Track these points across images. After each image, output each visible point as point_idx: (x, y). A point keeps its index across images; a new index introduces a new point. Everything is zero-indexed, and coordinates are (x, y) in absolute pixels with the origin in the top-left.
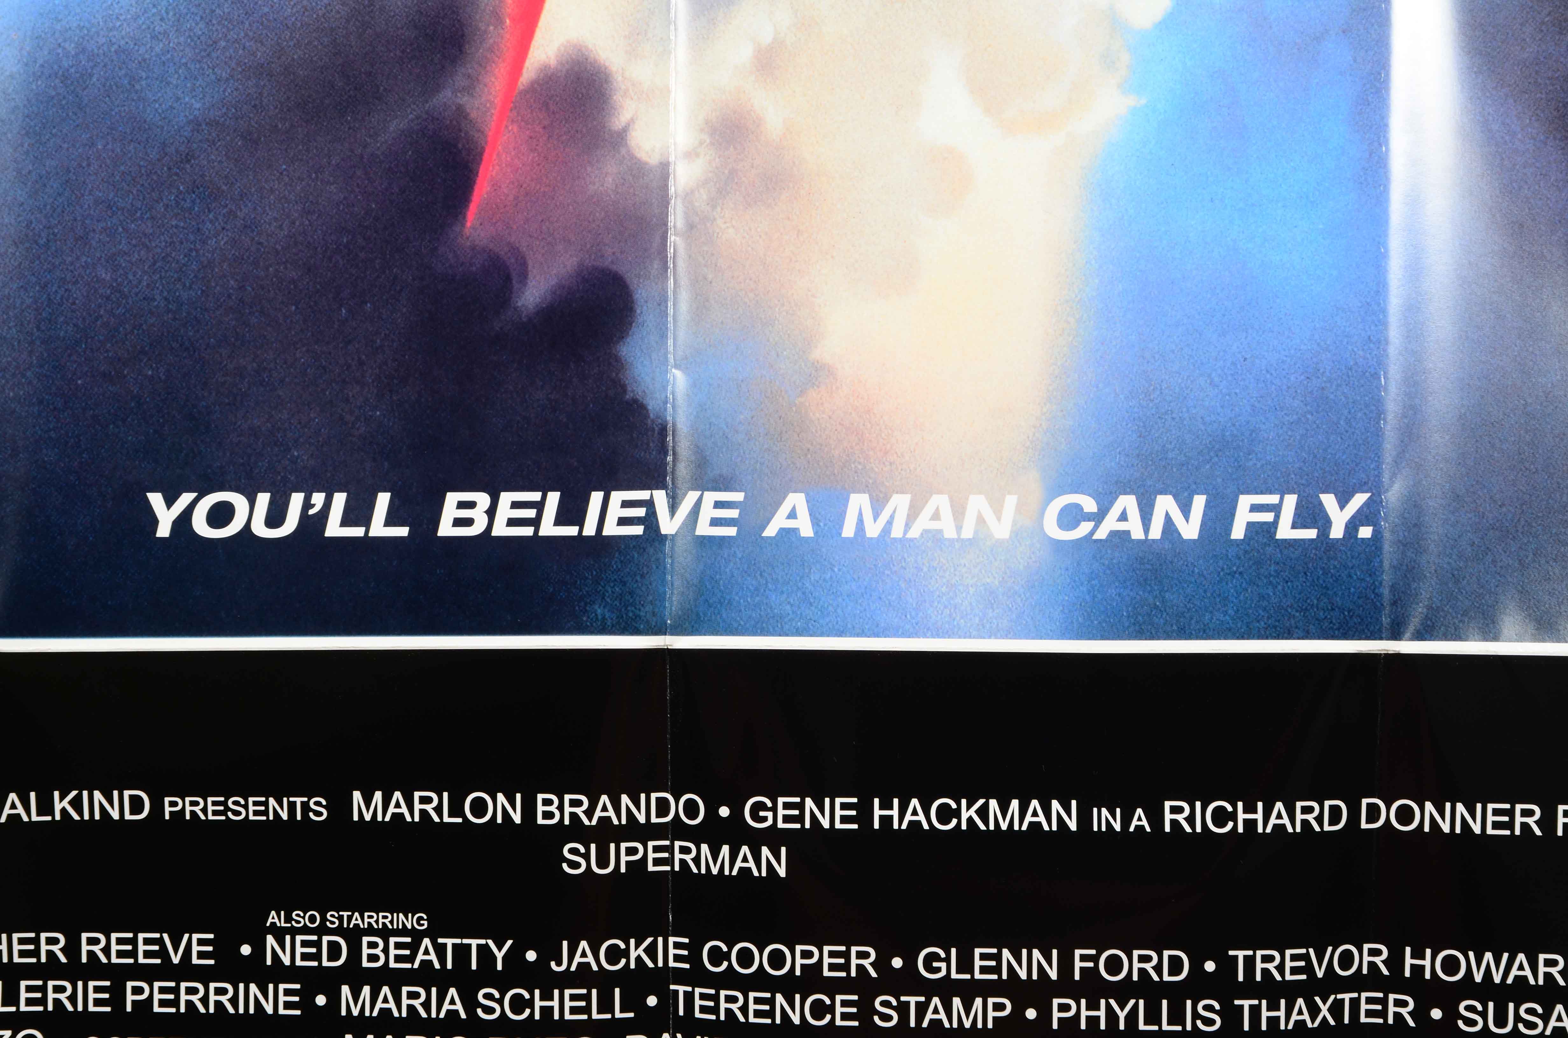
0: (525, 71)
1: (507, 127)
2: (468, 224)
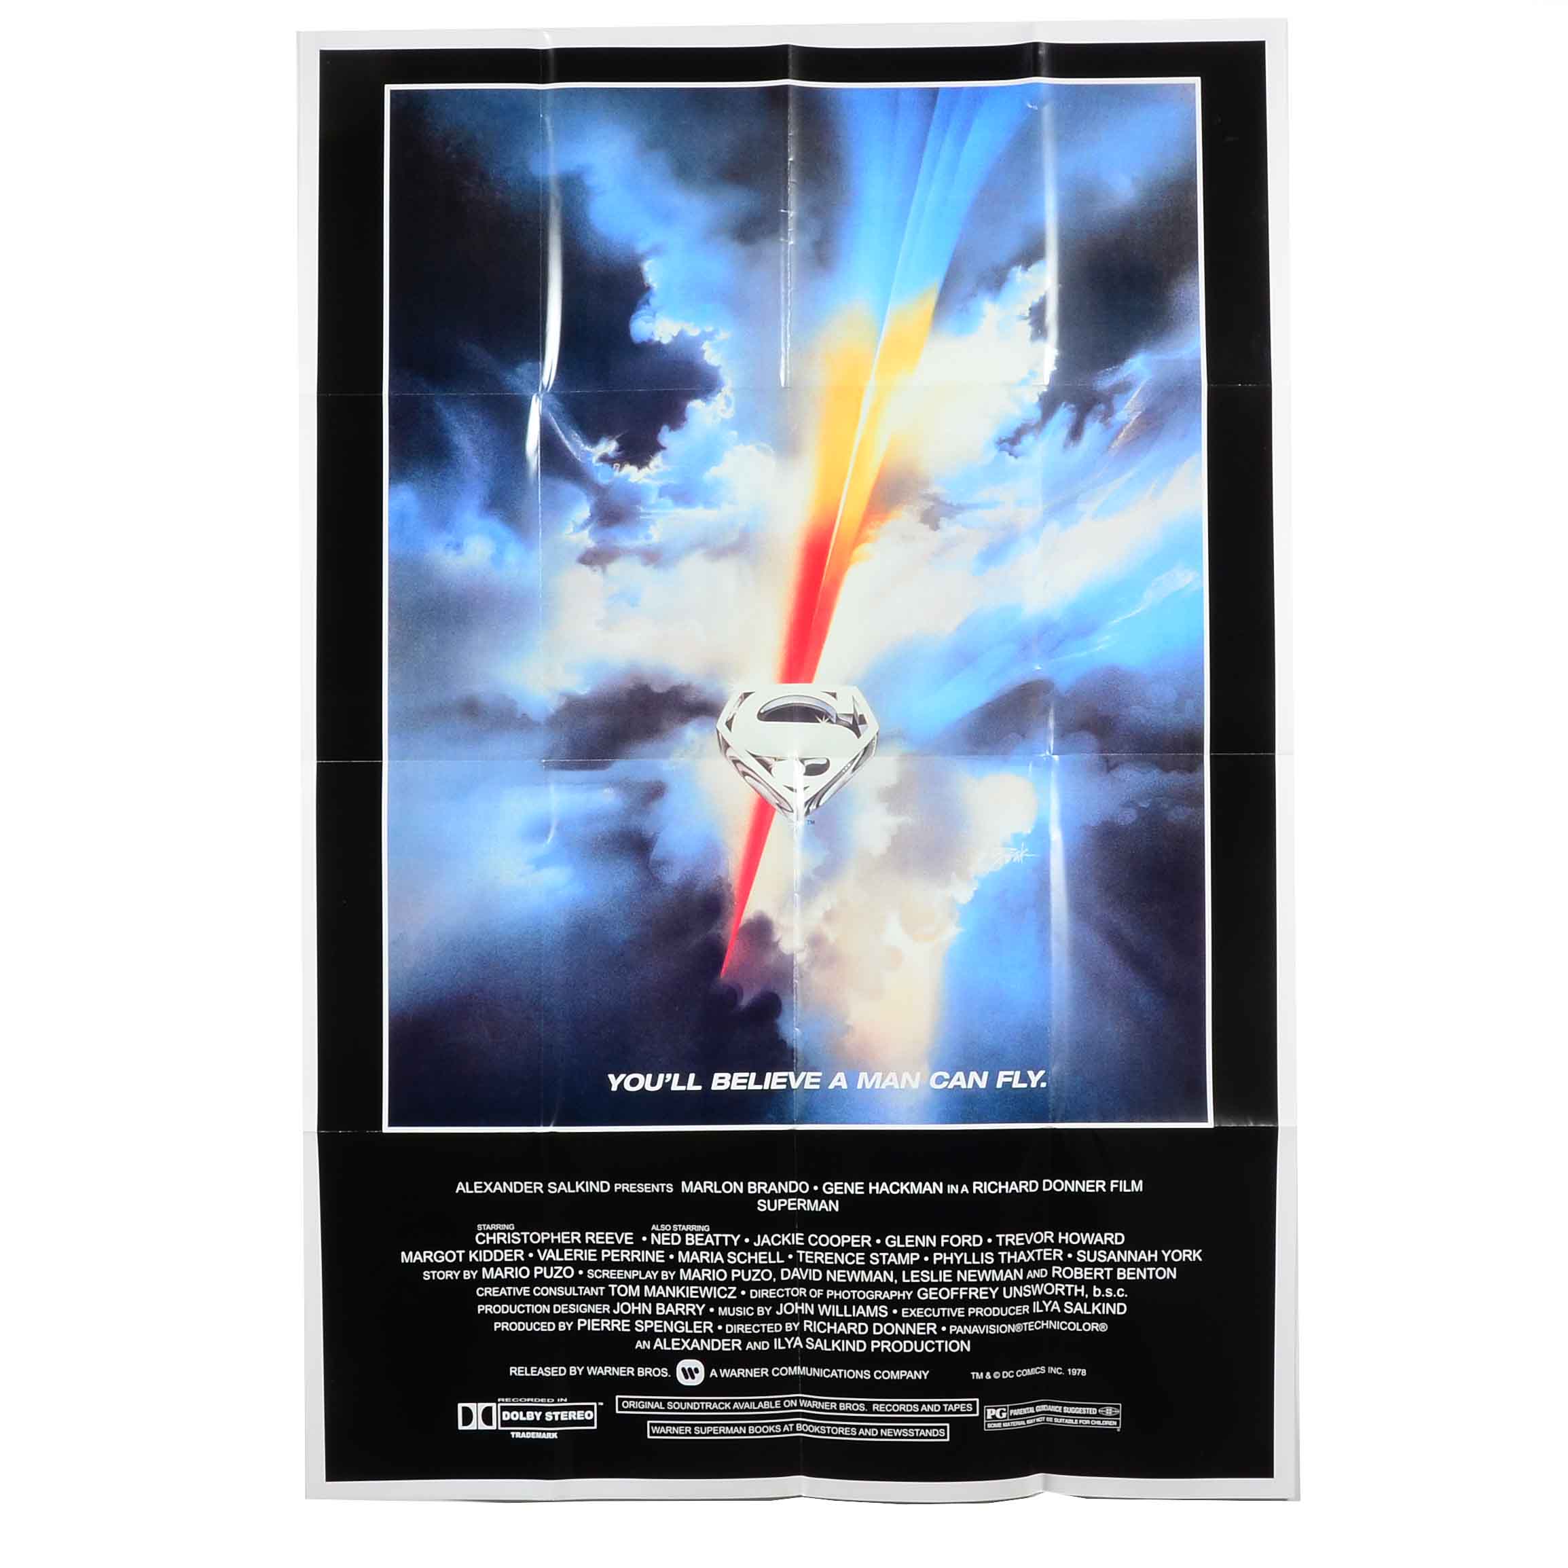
1: (735, 941)
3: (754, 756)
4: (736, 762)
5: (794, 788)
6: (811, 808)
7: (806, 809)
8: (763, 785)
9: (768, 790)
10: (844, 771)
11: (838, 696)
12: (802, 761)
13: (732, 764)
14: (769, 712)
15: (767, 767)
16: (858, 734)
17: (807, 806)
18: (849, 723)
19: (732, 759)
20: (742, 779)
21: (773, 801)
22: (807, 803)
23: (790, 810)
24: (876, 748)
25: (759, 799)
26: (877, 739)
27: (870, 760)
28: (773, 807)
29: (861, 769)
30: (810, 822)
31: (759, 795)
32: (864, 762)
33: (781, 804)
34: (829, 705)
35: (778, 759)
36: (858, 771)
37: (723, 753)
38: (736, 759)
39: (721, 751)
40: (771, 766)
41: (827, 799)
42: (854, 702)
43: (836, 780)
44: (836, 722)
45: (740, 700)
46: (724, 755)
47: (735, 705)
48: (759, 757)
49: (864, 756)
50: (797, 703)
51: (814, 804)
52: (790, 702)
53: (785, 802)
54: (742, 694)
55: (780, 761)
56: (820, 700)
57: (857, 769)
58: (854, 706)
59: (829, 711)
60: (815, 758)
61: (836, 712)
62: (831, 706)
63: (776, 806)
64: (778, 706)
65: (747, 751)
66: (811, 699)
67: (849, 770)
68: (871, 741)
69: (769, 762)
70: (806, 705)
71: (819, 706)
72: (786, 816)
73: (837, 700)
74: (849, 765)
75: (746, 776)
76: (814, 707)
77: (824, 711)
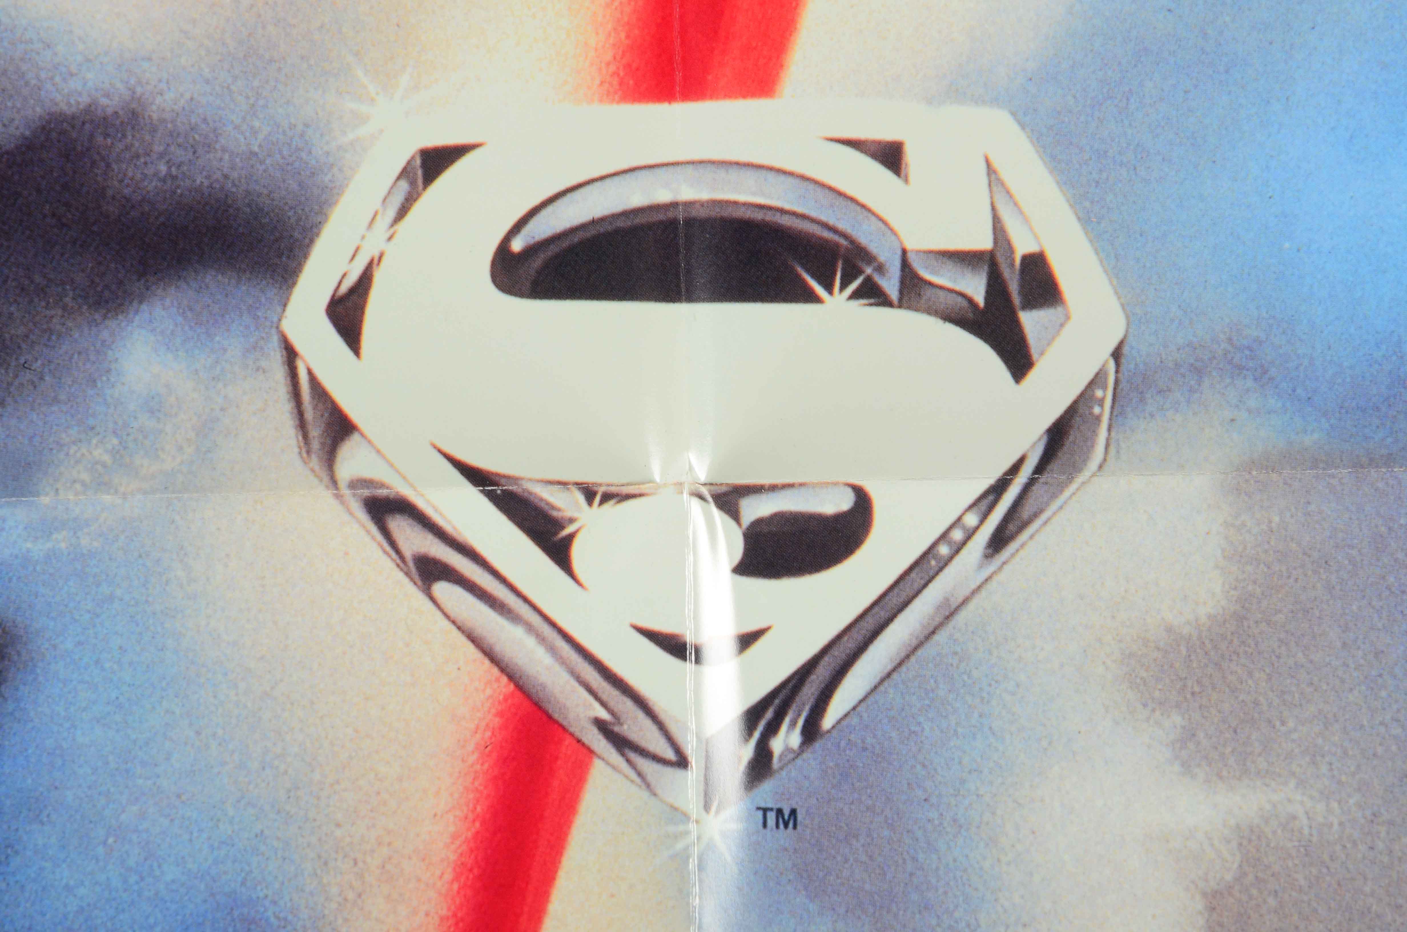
3: (476, 477)
4: (384, 508)
5: (690, 638)
6: (777, 745)
7: (748, 751)
8: (530, 628)
9: (552, 650)
10: (944, 550)
11: (911, 156)
12: (727, 500)
13: (363, 516)
14: (553, 249)
15: (550, 535)
16: (1019, 360)
17: (757, 735)
18: (970, 301)
19: (366, 493)
21: (581, 709)
23: (670, 755)
24: (1109, 429)
25: (506, 699)
26: (1117, 382)
27: (1078, 489)
28: (579, 741)
29: (1031, 537)
30: (771, 817)
31: (504, 679)
32: (1047, 504)
33: (621, 724)
34: (863, 206)
35: (601, 490)
36: (1022, 546)
37: (315, 462)
38: (382, 492)
39: (308, 452)
40: (563, 528)
41: (860, 694)
42: (994, 188)
43: (903, 597)
44: (900, 300)
45: (404, 186)
46: (326, 479)
47: (376, 214)
48: (503, 481)
49: (1049, 467)
50: (702, 204)
51: (793, 724)
52: (663, 196)
53: (641, 715)
54: (413, 158)
55: (612, 502)
56: (816, 182)
57: (1012, 538)
58: (993, 208)
59: (863, 240)
60: (791, 486)
61: (901, 243)
62: (874, 214)
63: (595, 731)
64: (603, 220)
65: (440, 451)
66: (771, 176)
67: (970, 544)
68: (1082, 395)
69: (553, 508)
70: (743, 209)
71: (814, 214)
72: (648, 786)
73: (906, 181)
74: (971, 520)
75: (438, 578)
76: (786, 221)
77: (836, 238)
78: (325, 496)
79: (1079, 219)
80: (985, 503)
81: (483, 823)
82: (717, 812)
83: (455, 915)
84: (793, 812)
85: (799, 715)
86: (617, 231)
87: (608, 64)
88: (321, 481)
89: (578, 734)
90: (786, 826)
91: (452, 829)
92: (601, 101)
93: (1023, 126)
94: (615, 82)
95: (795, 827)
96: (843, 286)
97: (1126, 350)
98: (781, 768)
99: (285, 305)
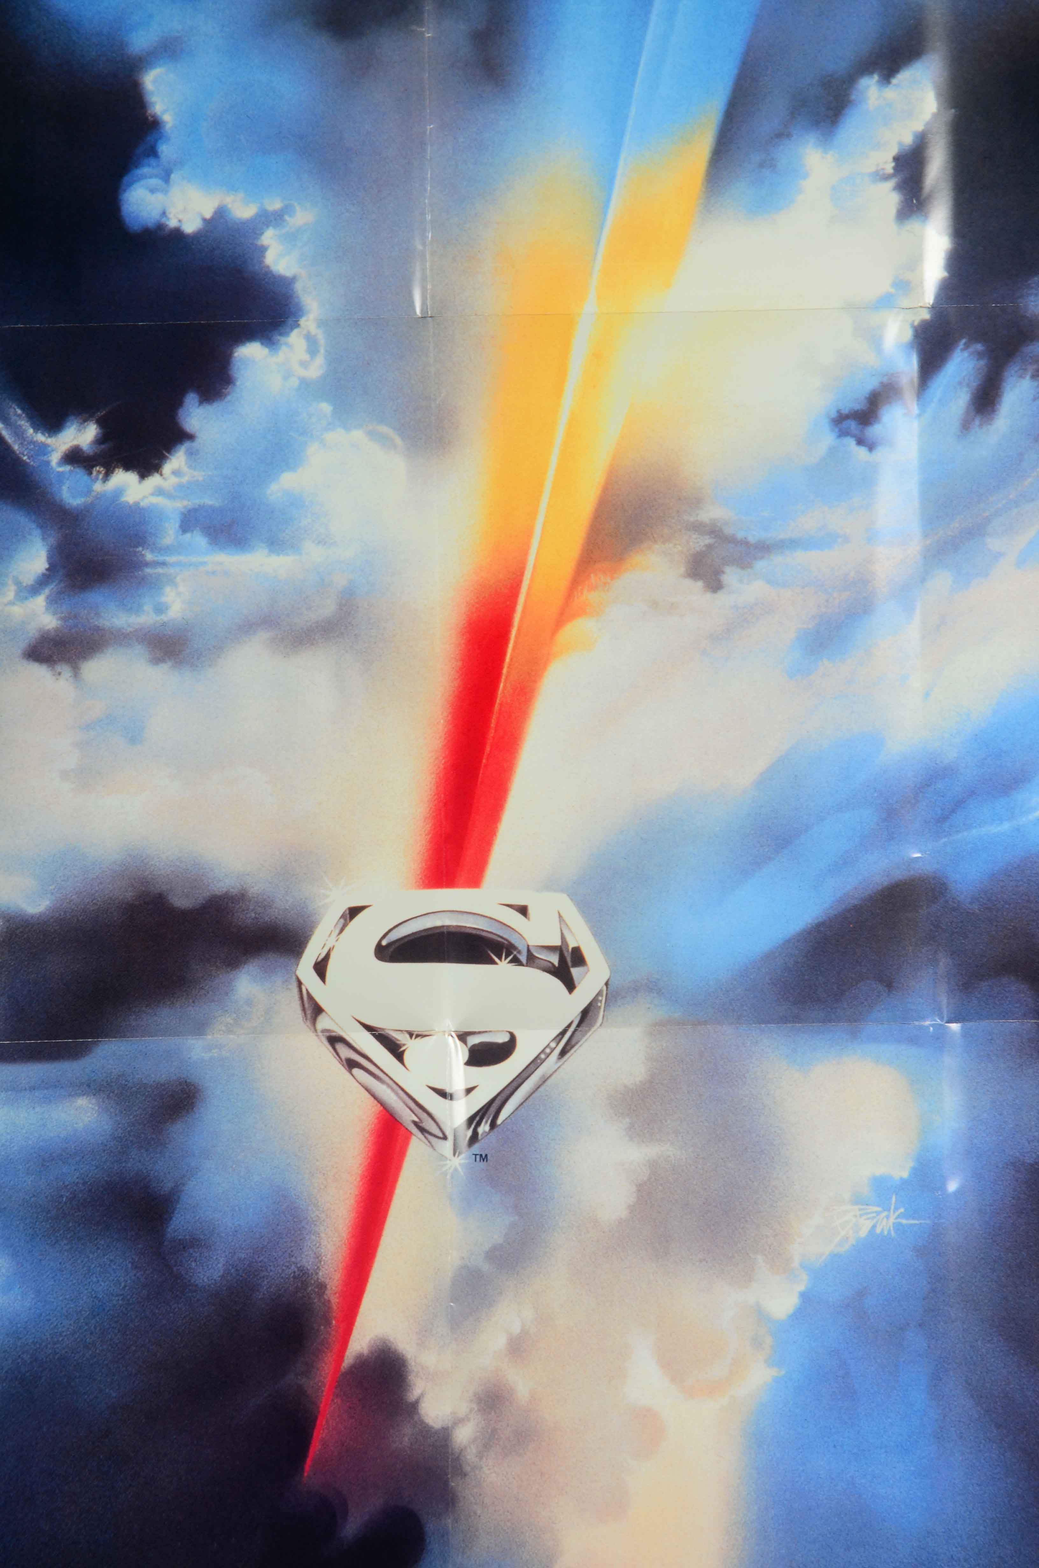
0: (346, 1358)
1: (333, 1400)
2: (306, 1474)
3: (369, 1028)
4: (334, 1040)
5: (448, 1091)
6: (480, 1130)
7: (470, 1133)
8: (388, 1086)
9: (397, 1094)
10: (543, 1056)
11: (531, 911)
12: (463, 1037)
13: (326, 1043)
14: (397, 944)
15: (396, 1050)
16: (570, 986)
17: (473, 1126)
18: (553, 964)
19: (328, 1034)
20: (347, 1074)
21: (407, 1116)
22: (470, 1120)
23: (441, 1135)
24: (604, 1011)
25: (379, 1113)
26: (607, 994)
27: (592, 1033)
28: (407, 1129)
29: (575, 1051)
30: (478, 1157)
31: (379, 1105)
32: (581, 1039)
33: (422, 1123)
34: (513, 929)
35: (415, 1033)
36: (572, 1055)
37: (309, 1023)
38: (334, 1034)
39: (306, 1019)
40: (401, 1047)
41: (512, 1111)
42: (562, 923)
43: (530, 1072)
44: (527, 963)
45: (342, 921)
46: (313, 1029)
47: (332, 931)
48: (379, 1030)
49: (582, 1025)
50: (453, 926)
51: (486, 1122)
52: (439, 923)
53: (430, 1120)
54: (345, 911)
55: (419, 1038)
56: (495, 920)
57: (568, 1052)
58: (561, 930)
59: (513, 941)
60: (486, 1032)
61: (527, 942)
62: (517, 932)
63: (413, 1125)
64: (416, 933)
65: (355, 1019)
66: (479, 917)
67: (553, 1054)
68: (595, 998)
69: (398, 1040)
70: (468, 929)
71: (494, 932)
72: (432, 1146)
73: (529, 919)
74: (553, 1045)
75: (354, 1067)
76: (484, 934)
77: (503, 941)
78: (312, 1035)
79: (593, 934)
80: (558, 1038)
81: (371, 1160)
82: (458, 1156)
83: (361, 1194)
84: (486, 1155)
85: (488, 1119)
86: (422, 937)
87: (418, 875)
88: (311, 1030)
89: (406, 1126)
90: (483, 1161)
91: (360, 1162)
92: (416, 889)
93: (572, 900)
94: (421, 881)
95: (487, 1161)
96: (506, 958)
97: (610, 982)
98: (482, 1139)
99: (298, 965)
